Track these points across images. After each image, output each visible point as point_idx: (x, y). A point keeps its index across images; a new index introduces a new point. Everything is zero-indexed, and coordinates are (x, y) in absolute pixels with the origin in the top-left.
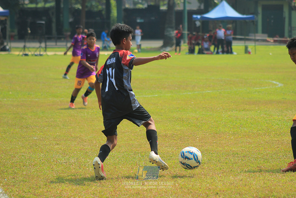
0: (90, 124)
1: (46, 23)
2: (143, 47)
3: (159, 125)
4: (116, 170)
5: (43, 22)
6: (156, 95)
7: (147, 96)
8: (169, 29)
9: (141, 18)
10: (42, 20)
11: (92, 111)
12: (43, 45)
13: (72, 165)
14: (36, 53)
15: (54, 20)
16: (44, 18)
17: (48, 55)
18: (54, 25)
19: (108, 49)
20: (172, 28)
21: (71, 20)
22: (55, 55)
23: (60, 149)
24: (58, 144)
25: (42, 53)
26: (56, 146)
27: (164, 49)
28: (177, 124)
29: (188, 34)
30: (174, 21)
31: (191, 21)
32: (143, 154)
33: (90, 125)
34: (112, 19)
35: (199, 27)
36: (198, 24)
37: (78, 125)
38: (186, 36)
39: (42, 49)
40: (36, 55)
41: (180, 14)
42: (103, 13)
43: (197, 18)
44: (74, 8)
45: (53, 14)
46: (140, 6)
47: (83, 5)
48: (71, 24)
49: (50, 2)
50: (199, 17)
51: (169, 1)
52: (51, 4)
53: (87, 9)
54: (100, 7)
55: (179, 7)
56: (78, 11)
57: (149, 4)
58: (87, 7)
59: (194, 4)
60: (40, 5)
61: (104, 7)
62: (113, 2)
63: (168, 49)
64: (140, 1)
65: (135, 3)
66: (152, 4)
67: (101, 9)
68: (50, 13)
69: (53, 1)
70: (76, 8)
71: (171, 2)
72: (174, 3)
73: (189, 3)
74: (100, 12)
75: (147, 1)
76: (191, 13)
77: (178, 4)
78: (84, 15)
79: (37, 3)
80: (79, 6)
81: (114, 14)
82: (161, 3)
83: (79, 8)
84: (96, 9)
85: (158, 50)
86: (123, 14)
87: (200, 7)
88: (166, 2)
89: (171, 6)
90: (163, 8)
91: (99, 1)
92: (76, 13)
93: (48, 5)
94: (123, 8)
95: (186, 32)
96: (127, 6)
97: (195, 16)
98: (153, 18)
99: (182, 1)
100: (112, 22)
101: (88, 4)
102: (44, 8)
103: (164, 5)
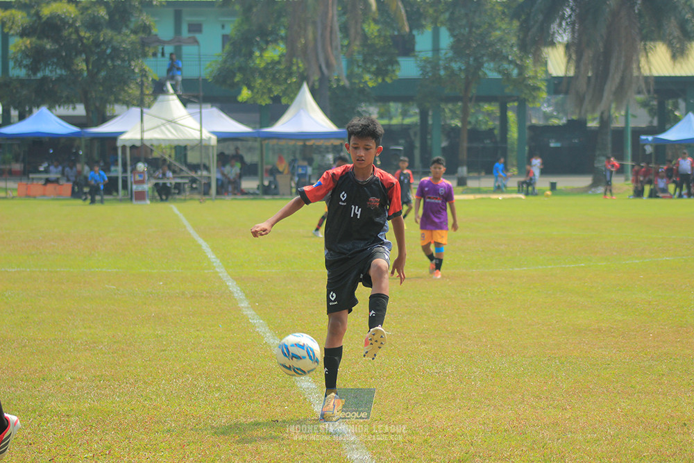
0: (477, 311)
1: (404, 148)
2: (559, 187)
3: (587, 312)
5: (401, 148)
6: (582, 265)
7: (568, 266)
9: (557, 141)
10: (398, 144)
11: (480, 290)
13: (449, 377)
15: (417, 144)
16: (402, 141)
18: (417, 153)
19: (504, 189)
21: (444, 144)
23: (430, 351)
24: (425, 343)
26: (423, 347)
27: (593, 190)
28: (617, 310)
29: (633, 166)
30: (610, 146)
31: (638, 146)
32: (563, 359)
33: (476, 313)
34: (509, 141)
35: (651, 154)
36: (649, 149)
37: (457, 313)
38: (629, 169)
41: (619, 134)
42: (496, 132)
43: (647, 139)
44: (450, 125)
45: (415, 134)
46: (555, 122)
47: (464, 121)
48: (444, 149)
49: (411, 116)
50: (650, 138)
51: (602, 113)
52: (413, 119)
53: (469, 127)
54: (491, 124)
55: (618, 123)
56: (455, 130)
57: (570, 119)
58: (470, 123)
59: (642, 119)
60: (396, 121)
61: (497, 123)
62: (511, 116)
63: (601, 189)
64: (555, 114)
65: (547, 117)
66: (574, 117)
67: (492, 127)
68: (412, 133)
69: (416, 113)
70: (453, 125)
71: (606, 115)
72: (610, 117)
73: (634, 116)
74: (491, 130)
75: (566, 114)
76: (637, 132)
77: (616, 117)
78: (465, 136)
79: (391, 118)
80: (457, 123)
81: (513, 133)
82: (589, 117)
83: (457, 125)
84: (483, 127)
85: (584, 191)
86: (527, 134)
87: (651, 122)
88: (597, 115)
89: (605, 121)
90: (593, 124)
91: (489, 114)
92: (452, 133)
93: (407, 121)
94: (528, 124)
95: (629, 163)
96: (534, 121)
97: (643, 137)
98: (576, 141)
99: (623, 113)
100: (509, 147)
101: (471, 119)
102: (402, 125)
103: (594, 119)
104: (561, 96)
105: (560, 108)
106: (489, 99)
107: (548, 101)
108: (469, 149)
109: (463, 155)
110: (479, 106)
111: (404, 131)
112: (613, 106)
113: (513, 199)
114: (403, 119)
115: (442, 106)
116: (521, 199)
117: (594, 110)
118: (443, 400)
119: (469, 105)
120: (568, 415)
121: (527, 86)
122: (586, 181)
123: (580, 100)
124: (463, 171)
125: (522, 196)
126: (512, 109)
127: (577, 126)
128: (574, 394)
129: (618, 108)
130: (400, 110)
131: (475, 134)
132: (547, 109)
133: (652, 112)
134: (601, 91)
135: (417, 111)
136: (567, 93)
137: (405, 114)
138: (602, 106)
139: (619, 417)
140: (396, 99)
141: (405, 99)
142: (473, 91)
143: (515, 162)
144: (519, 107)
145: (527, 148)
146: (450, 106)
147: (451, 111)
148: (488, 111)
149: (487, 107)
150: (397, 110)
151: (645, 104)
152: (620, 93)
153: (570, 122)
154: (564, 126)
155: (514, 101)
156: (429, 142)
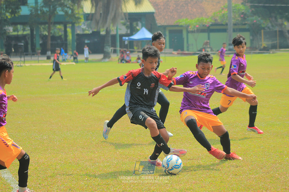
1: (24, 44)
2: (90, 59)
3: (103, 111)
4: (75, 143)
5: (23, 44)
8: (107, 47)
9: (88, 40)
10: (21, 42)
11: (57, 103)
12: (23, 59)
13: (45, 141)
14: (18, 65)
15: (30, 42)
16: (23, 41)
17: (26, 66)
18: (29, 46)
19: (66, 61)
20: (109, 46)
21: (41, 42)
22: (31, 66)
23: (37, 130)
24: (34, 126)
25: (22, 65)
26: (34, 128)
27: (104, 60)
29: (120, 50)
30: (110, 42)
31: (122, 42)
32: (93, 131)
33: (56, 113)
34: (68, 41)
35: (127, 45)
36: (126, 43)
38: (119, 51)
39: (22, 62)
40: (18, 66)
41: (114, 37)
42: (63, 37)
43: (125, 39)
44: (43, 34)
45: (29, 38)
46: (87, 32)
47: (49, 32)
48: (41, 45)
49: (26, 31)
50: (127, 38)
51: (107, 28)
52: (27, 32)
53: (51, 35)
54: (60, 34)
55: (113, 32)
56: (45, 36)
57: (93, 31)
58: (51, 33)
59: (123, 30)
60: (20, 33)
61: (63, 33)
62: (69, 30)
63: (107, 60)
64: (87, 29)
65: (84, 30)
66: (95, 30)
67: (61, 35)
68: (27, 38)
69: (29, 30)
70: (44, 35)
71: (108, 29)
72: (110, 30)
73: (120, 29)
74: (60, 36)
75: (91, 28)
76: (121, 36)
77: (113, 30)
78: (49, 38)
79: (18, 32)
80: (46, 33)
81: (70, 37)
82: (102, 30)
83: (46, 34)
84: (57, 35)
85: (100, 61)
86: (75, 37)
87: (127, 32)
88: (105, 29)
89: (108, 32)
90: (103, 33)
91: (60, 29)
92: (44, 37)
93: (25, 33)
94: (76, 33)
95: (118, 49)
96: (79, 32)
97: (124, 38)
98: (96, 40)
99: (115, 28)
100: (68, 43)
101: (52, 32)
102: (23, 35)
103: (103, 31)
104: (89, 22)
105: (89, 26)
106: (59, 23)
107: (84, 24)
108: (51, 44)
109: (49, 46)
110: (55, 26)
111: (24, 37)
112: (111, 25)
113: (70, 65)
114: (23, 32)
115: (40, 26)
116: (73, 64)
117: (103, 27)
118: (43, 151)
119: (51, 26)
120: (96, 155)
121: (75, 17)
122: (101, 56)
123: (97, 23)
124: (49, 53)
125: (74, 63)
126: (69, 27)
127: (96, 34)
128: (99, 146)
129: (113, 26)
130: (22, 29)
131: (54, 38)
132: (84, 27)
133: (127, 27)
134: (106, 19)
135: (29, 28)
136: (91, 20)
137: (24, 30)
138: (107, 25)
139: (118, 156)
140: (20, 24)
141: (24, 24)
142: (53, 20)
143: (71, 49)
144: (72, 26)
145: (76, 44)
146: (43, 26)
147: (43, 28)
148: (59, 28)
149: (59, 26)
150: (21, 28)
151: (124, 24)
152: (114, 20)
153: (93, 32)
154: (91, 34)
155: (70, 24)
156: (35, 42)
